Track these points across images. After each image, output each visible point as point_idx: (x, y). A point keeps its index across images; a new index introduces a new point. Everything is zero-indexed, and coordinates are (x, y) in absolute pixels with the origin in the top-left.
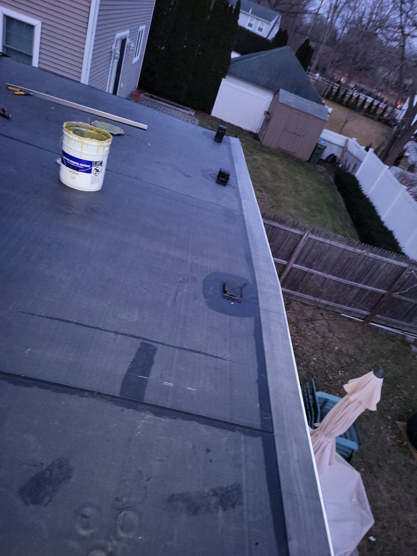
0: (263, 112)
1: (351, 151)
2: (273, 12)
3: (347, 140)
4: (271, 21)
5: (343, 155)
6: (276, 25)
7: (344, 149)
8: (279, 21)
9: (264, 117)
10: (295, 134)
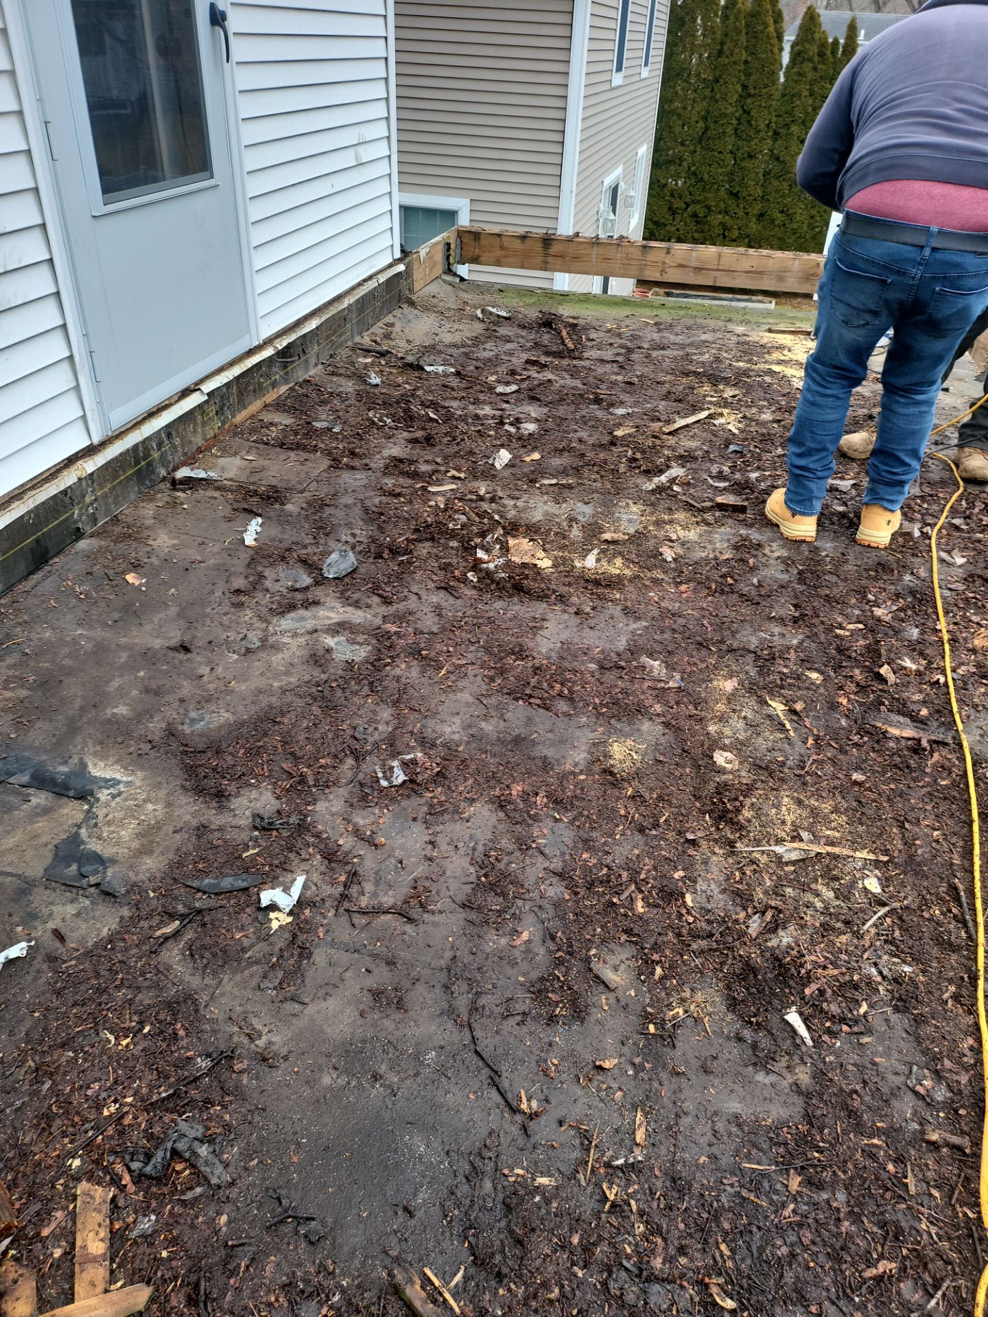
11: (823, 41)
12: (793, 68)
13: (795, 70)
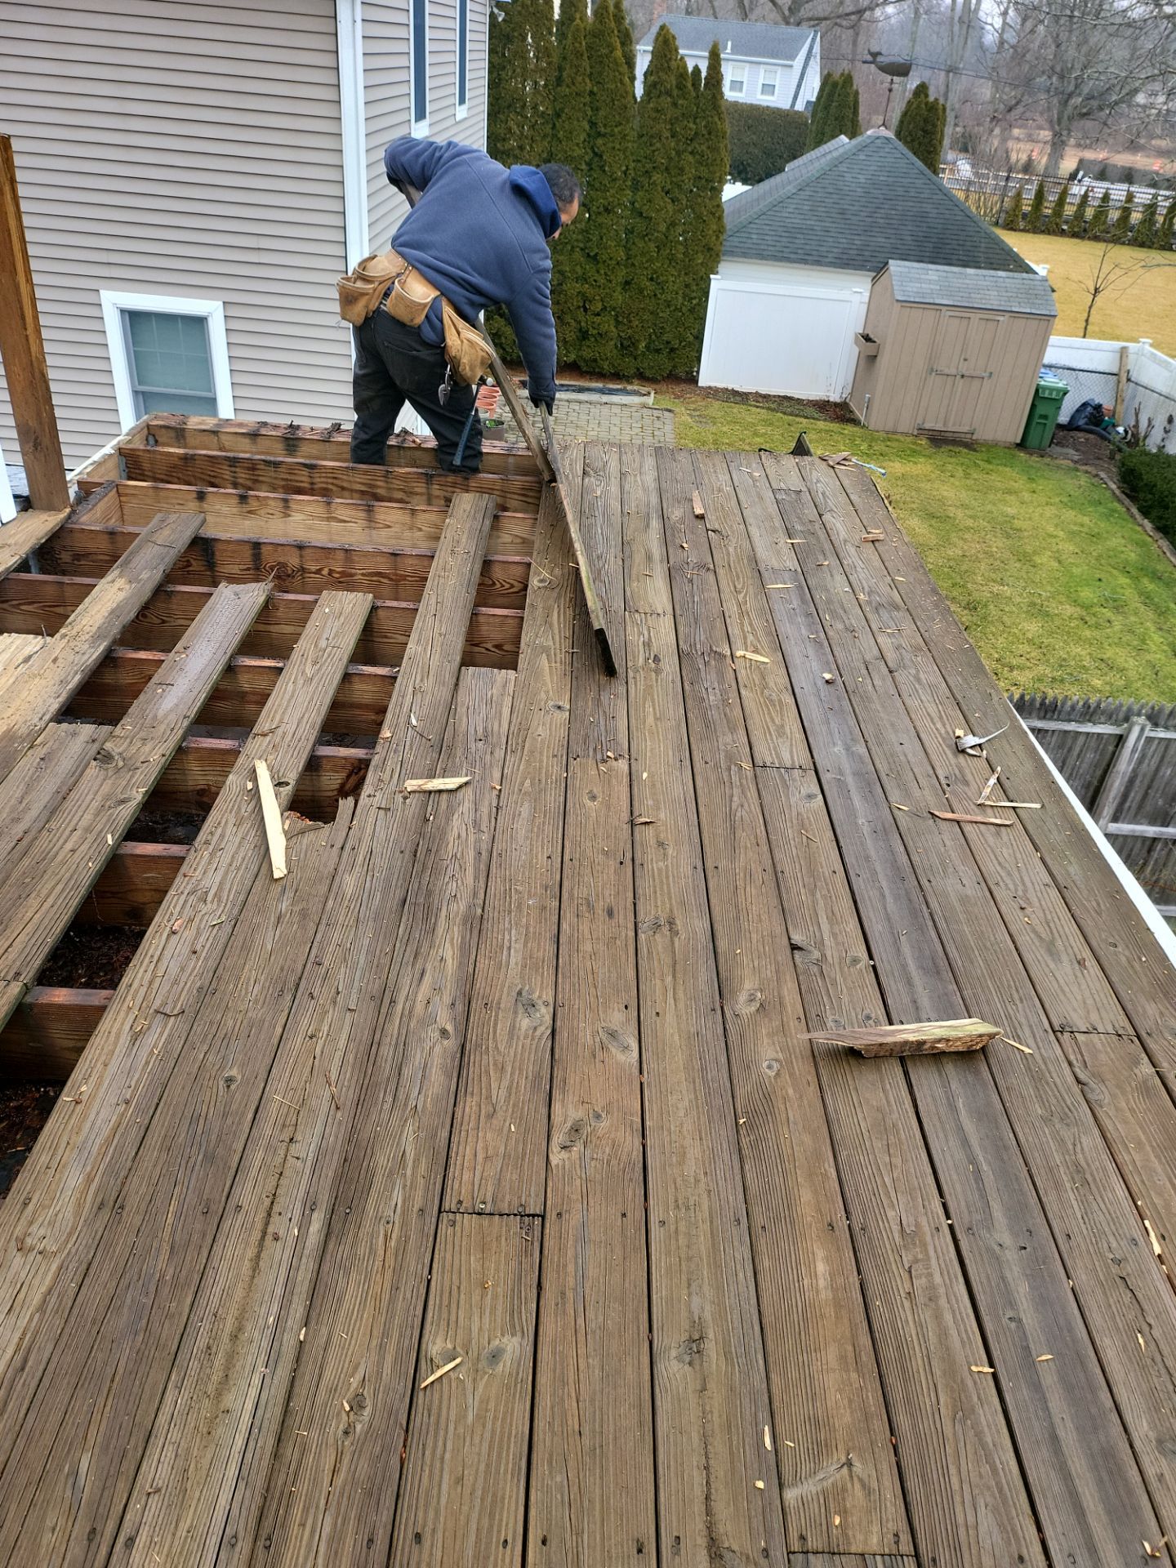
0: (851, 338)
1: (1144, 379)
2: (792, 30)
3: (1123, 352)
4: (793, 57)
5: (1118, 397)
6: (812, 62)
7: (1121, 377)
8: (817, 49)
9: (856, 350)
10: (963, 376)
11: (681, 70)
12: (649, 102)
13: (651, 105)
